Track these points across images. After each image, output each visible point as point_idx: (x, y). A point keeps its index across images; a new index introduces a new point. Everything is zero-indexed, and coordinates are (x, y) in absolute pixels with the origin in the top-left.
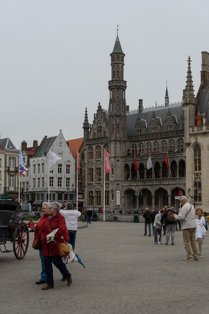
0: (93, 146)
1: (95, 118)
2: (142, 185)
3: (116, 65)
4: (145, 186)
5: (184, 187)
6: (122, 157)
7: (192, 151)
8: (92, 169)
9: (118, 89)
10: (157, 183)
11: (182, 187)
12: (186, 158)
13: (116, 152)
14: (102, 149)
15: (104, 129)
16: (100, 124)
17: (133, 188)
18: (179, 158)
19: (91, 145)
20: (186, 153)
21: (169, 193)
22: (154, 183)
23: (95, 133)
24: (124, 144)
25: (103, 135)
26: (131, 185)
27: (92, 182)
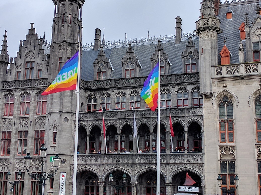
0: (14, 93)
1: (21, 47)
2: (112, 164)
4: (119, 166)
5: (199, 169)
6: (72, 114)
7: (216, 107)
8: (10, 133)
10: (143, 162)
11: (195, 169)
12: (203, 119)
13: (63, 104)
14: (33, 99)
15: (38, 67)
16: (31, 58)
17: (94, 169)
18: (189, 119)
19: (12, 91)
20: (204, 111)
22: (137, 161)
23: (20, 72)
25: (35, 76)
26: (89, 162)
27: (8, 157)
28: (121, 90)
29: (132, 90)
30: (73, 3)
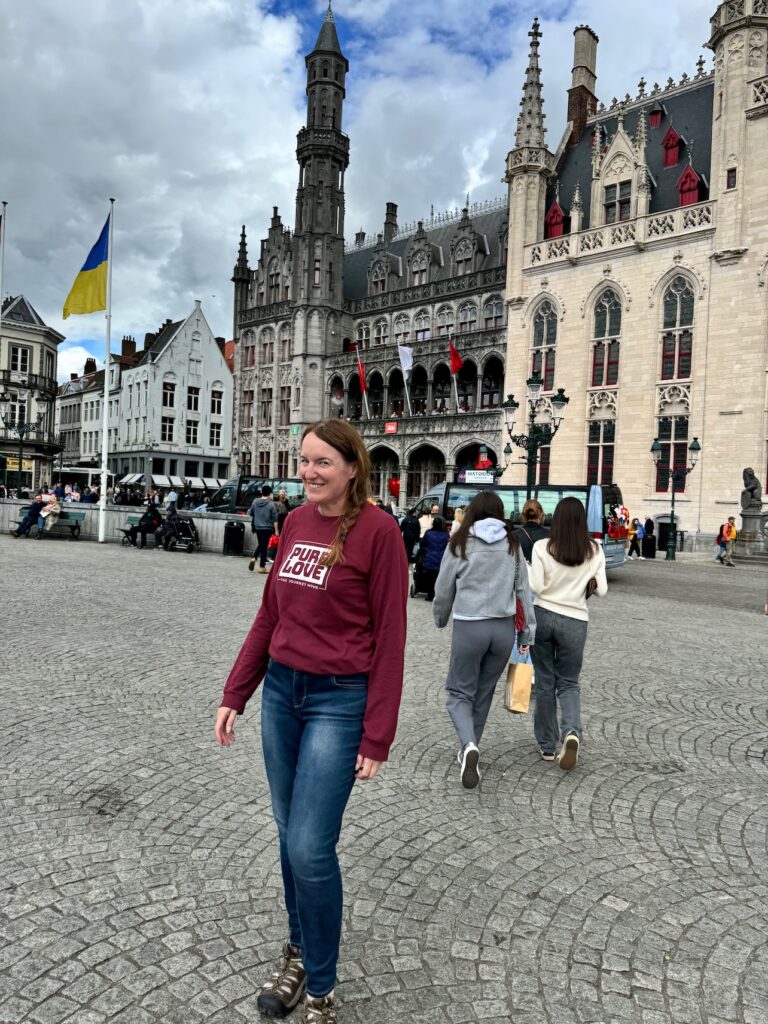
0: (254, 329)
1: (263, 251)
2: (375, 437)
3: (318, 88)
4: (383, 440)
5: (494, 440)
6: (324, 358)
7: (530, 325)
8: (252, 392)
9: (321, 156)
10: (416, 431)
11: (489, 441)
12: (505, 351)
13: (309, 341)
14: (277, 337)
15: (284, 282)
16: (275, 268)
18: (486, 351)
19: (251, 326)
20: (509, 335)
21: (450, 460)
22: (408, 431)
23: (263, 293)
24: (332, 320)
25: (280, 297)
27: (251, 429)
28: (403, 311)
29: (420, 308)
30: (325, 160)
